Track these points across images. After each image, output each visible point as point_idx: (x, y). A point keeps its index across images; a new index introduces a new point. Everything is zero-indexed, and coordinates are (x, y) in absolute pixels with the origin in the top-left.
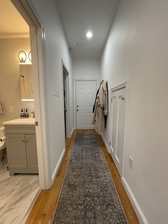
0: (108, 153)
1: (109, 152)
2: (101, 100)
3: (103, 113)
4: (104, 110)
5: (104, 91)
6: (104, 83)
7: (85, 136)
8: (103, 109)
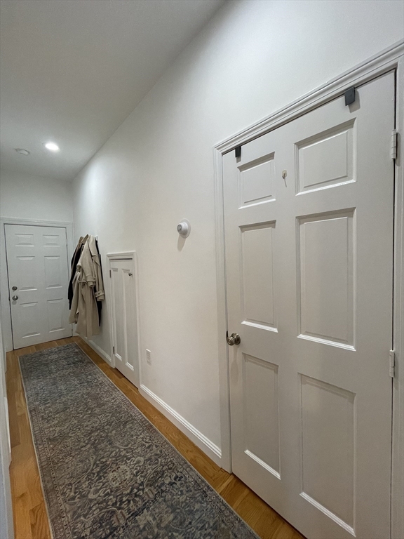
0: (111, 368)
1: (114, 366)
2: (88, 273)
3: (94, 298)
4: (95, 291)
5: (92, 256)
6: (91, 241)
7: (49, 355)
8: (94, 289)
